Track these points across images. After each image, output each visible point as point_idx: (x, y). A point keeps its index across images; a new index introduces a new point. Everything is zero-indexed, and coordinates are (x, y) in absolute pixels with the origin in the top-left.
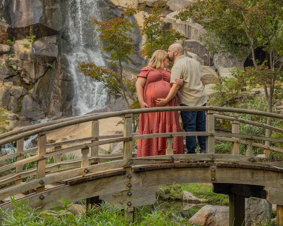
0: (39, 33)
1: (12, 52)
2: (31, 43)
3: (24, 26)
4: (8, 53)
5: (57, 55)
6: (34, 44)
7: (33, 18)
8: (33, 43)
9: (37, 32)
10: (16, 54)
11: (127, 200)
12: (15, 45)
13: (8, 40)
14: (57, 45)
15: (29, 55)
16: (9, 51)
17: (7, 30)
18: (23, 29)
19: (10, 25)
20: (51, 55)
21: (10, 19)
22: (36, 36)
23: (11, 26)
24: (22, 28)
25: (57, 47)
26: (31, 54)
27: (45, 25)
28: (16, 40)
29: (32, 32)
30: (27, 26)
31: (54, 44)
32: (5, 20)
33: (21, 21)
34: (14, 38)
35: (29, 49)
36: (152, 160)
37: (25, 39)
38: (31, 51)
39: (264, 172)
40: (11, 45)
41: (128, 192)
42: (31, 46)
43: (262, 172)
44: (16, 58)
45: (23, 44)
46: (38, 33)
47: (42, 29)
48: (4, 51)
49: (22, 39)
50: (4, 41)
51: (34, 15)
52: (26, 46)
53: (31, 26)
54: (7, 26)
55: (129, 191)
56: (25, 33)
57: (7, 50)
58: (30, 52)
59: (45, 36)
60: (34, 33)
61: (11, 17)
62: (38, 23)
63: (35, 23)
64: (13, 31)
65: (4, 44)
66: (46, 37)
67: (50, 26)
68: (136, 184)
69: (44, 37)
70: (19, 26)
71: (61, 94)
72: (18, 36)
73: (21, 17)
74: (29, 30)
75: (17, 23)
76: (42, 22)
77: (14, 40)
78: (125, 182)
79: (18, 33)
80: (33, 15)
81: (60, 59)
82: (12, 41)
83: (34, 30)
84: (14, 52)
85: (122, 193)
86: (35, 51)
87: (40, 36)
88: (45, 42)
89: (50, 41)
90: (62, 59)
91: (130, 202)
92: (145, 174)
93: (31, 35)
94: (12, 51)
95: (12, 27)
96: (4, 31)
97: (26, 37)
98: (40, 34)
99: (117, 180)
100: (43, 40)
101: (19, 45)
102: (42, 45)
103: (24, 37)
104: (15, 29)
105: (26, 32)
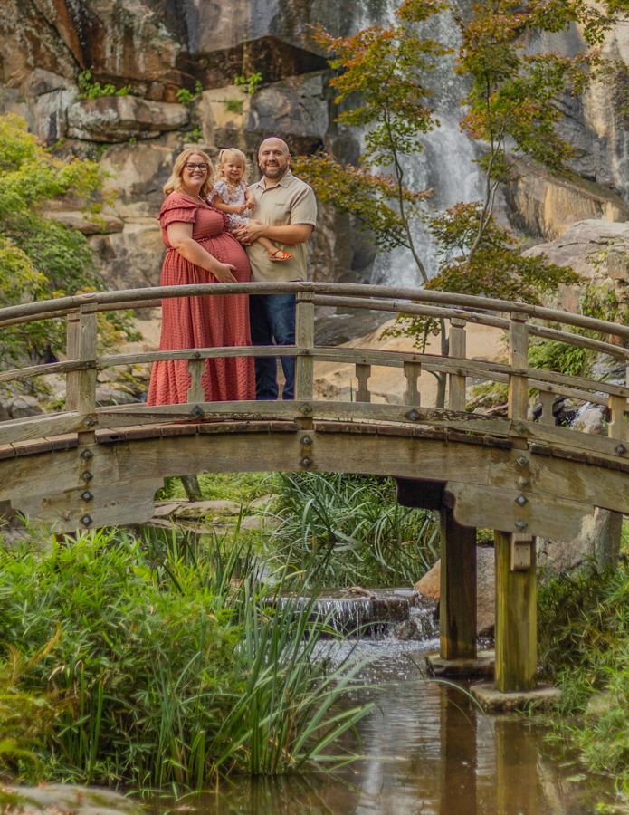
0: (272, 67)
1: (193, 125)
2: (250, 96)
3: (225, 46)
4: (182, 129)
5: (325, 131)
6: (257, 100)
7: (250, 20)
8: (255, 96)
9: (265, 63)
10: (204, 133)
11: (80, 511)
12: (201, 106)
13: (180, 92)
14: (325, 102)
15: (241, 133)
16: (183, 123)
17: (177, 62)
18: (224, 57)
19: (184, 46)
20: (307, 132)
21: (186, 27)
22: (261, 76)
23: (188, 48)
24: (220, 53)
25: (324, 106)
26: (245, 131)
27: (288, 40)
28: (204, 89)
29: (250, 65)
30: (234, 46)
31: (317, 100)
32: (169, 32)
33: (215, 32)
34: (198, 83)
35: (241, 114)
36: (148, 416)
37: (230, 87)
38: (247, 121)
39: (446, 446)
40: (191, 106)
41: (83, 491)
42: (246, 106)
43: (439, 445)
44: (203, 143)
45: (225, 102)
46: (270, 65)
47: (278, 53)
48: (170, 123)
49: (221, 87)
50: (171, 92)
51: (255, 11)
52: (234, 107)
53: (248, 46)
54: (174, 48)
55: (86, 489)
56: (229, 68)
57: (178, 121)
58: (243, 125)
59: (289, 74)
60: (257, 67)
61: (188, 22)
62: (266, 37)
63: (258, 37)
64: (193, 63)
65: (170, 102)
66: (293, 78)
67: (303, 44)
68: (104, 473)
69: (288, 78)
70: (209, 49)
71: (335, 248)
72: (211, 77)
73: (216, 19)
74: (241, 59)
75: (204, 37)
76: (276, 34)
77: (198, 89)
78: (75, 469)
79: (210, 68)
80: (252, 13)
81: (331, 142)
82: (193, 92)
83: (256, 57)
84: (198, 126)
85: (68, 494)
86: (257, 122)
87: (274, 74)
88: (289, 92)
89: (304, 88)
90: (338, 141)
91: (87, 516)
92: (128, 449)
93: (248, 73)
94: (193, 122)
95: (192, 51)
96: (166, 65)
97: (233, 80)
98: (275, 69)
99: (56, 463)
100: (284, 86)
101: (212, 104)
102: (281, 102)
103: (227, 79)
104: (199, 56)
105: (232, 63)
